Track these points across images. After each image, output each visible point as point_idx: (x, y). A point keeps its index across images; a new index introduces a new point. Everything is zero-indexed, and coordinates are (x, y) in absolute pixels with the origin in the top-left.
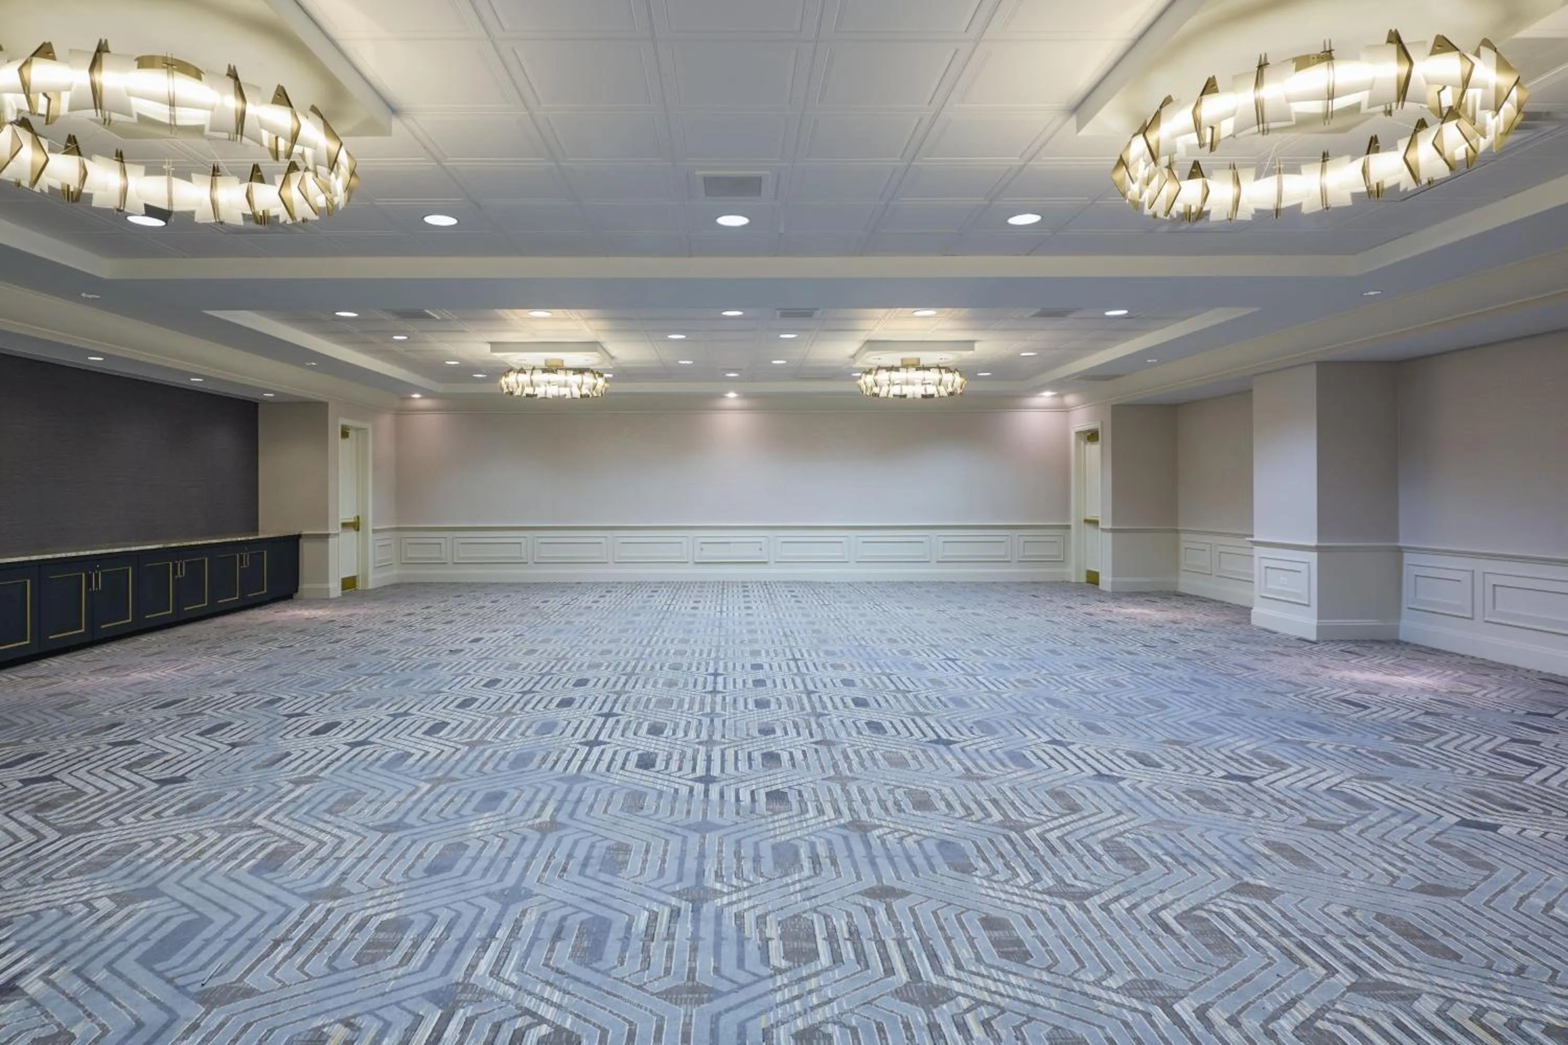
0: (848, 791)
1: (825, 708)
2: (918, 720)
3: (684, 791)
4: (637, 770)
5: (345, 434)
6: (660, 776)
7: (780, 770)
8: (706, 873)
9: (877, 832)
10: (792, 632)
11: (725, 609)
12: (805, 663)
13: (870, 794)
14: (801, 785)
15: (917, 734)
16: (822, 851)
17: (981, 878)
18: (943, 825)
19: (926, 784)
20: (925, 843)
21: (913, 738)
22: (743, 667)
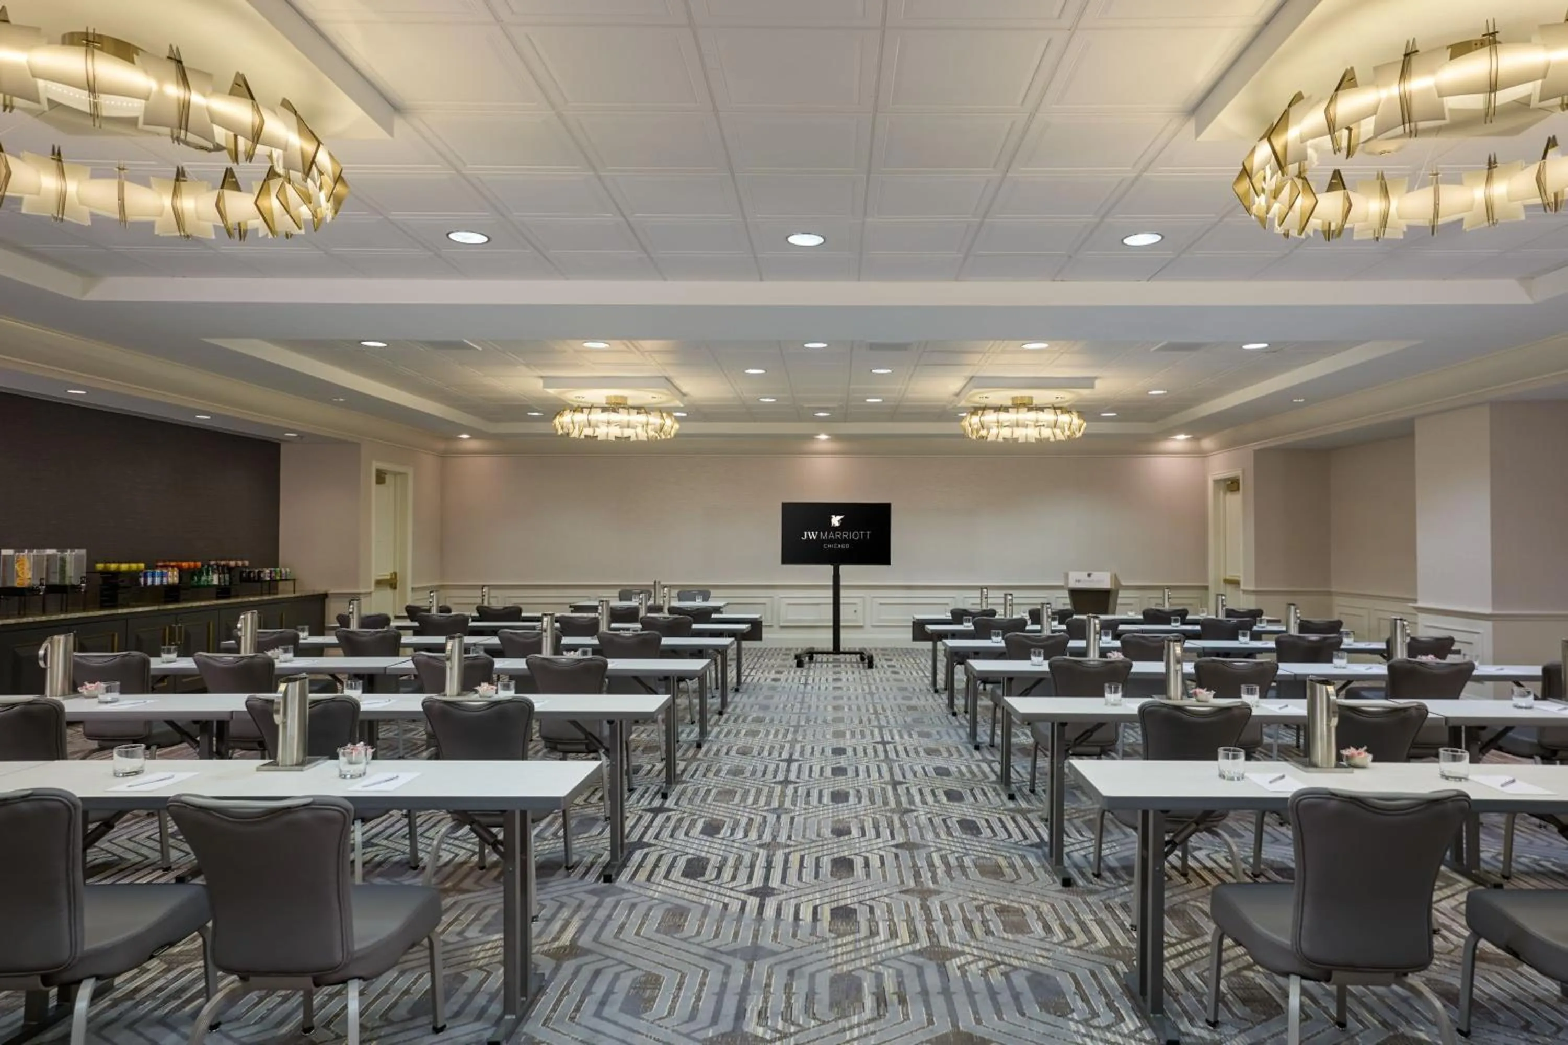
0: (929, 909)
1: (911, 802)
2: (1019, 818)
3: (735, 906)
4: (682, 880)
5: (381, 478)
6: (709, 887)
7: (851, 880)
8: (748, 1015)
9: (957, 962)
10: (884, 710)
11: (810, 681)
12: (895, 748)
13: (954, 911)
14: (873, 899)
15: (1017, 836)
16: (890, 986)
17: (1077, 1022)
18: (1037, 951)
19: (1022, 899)
20: (1012, 975)
21: (1012, 840)
22: (823, 751)
